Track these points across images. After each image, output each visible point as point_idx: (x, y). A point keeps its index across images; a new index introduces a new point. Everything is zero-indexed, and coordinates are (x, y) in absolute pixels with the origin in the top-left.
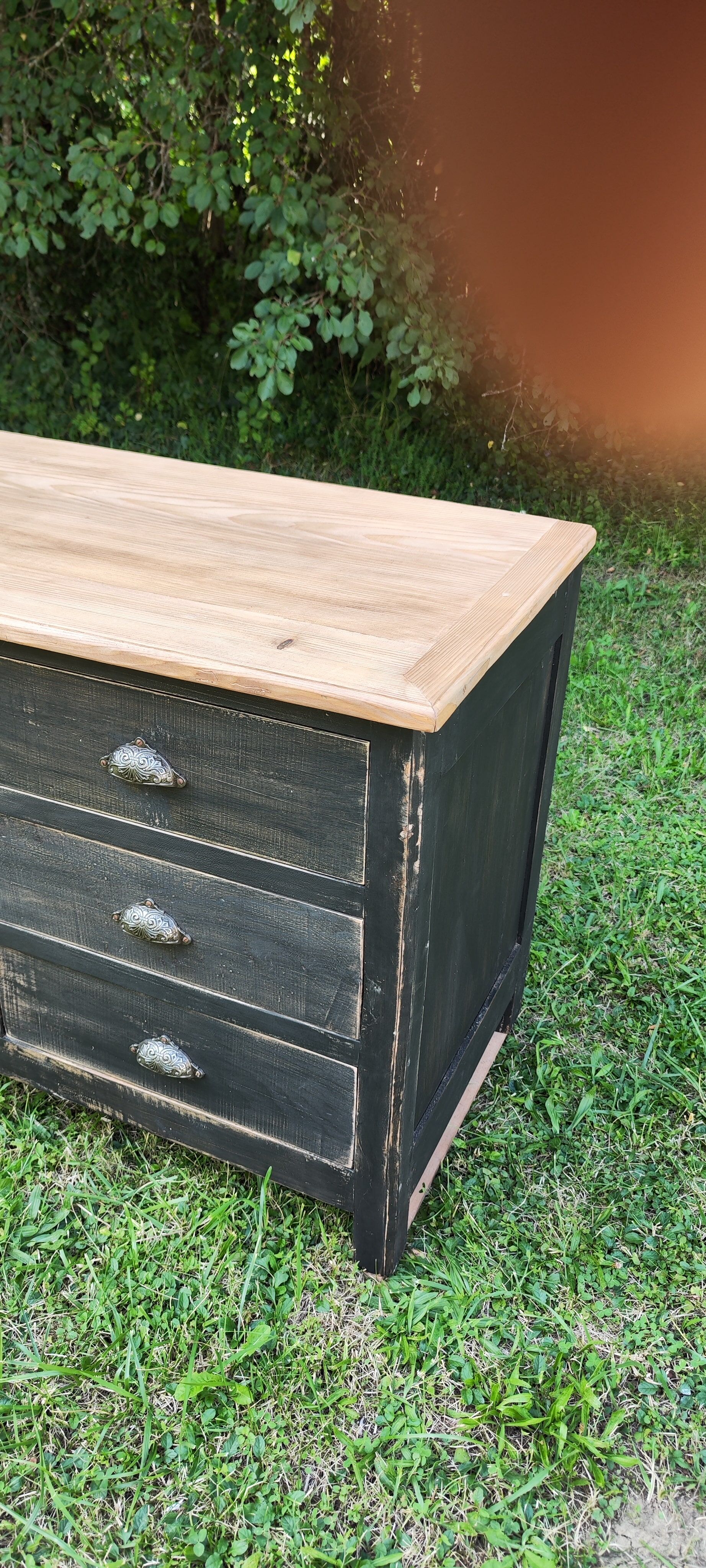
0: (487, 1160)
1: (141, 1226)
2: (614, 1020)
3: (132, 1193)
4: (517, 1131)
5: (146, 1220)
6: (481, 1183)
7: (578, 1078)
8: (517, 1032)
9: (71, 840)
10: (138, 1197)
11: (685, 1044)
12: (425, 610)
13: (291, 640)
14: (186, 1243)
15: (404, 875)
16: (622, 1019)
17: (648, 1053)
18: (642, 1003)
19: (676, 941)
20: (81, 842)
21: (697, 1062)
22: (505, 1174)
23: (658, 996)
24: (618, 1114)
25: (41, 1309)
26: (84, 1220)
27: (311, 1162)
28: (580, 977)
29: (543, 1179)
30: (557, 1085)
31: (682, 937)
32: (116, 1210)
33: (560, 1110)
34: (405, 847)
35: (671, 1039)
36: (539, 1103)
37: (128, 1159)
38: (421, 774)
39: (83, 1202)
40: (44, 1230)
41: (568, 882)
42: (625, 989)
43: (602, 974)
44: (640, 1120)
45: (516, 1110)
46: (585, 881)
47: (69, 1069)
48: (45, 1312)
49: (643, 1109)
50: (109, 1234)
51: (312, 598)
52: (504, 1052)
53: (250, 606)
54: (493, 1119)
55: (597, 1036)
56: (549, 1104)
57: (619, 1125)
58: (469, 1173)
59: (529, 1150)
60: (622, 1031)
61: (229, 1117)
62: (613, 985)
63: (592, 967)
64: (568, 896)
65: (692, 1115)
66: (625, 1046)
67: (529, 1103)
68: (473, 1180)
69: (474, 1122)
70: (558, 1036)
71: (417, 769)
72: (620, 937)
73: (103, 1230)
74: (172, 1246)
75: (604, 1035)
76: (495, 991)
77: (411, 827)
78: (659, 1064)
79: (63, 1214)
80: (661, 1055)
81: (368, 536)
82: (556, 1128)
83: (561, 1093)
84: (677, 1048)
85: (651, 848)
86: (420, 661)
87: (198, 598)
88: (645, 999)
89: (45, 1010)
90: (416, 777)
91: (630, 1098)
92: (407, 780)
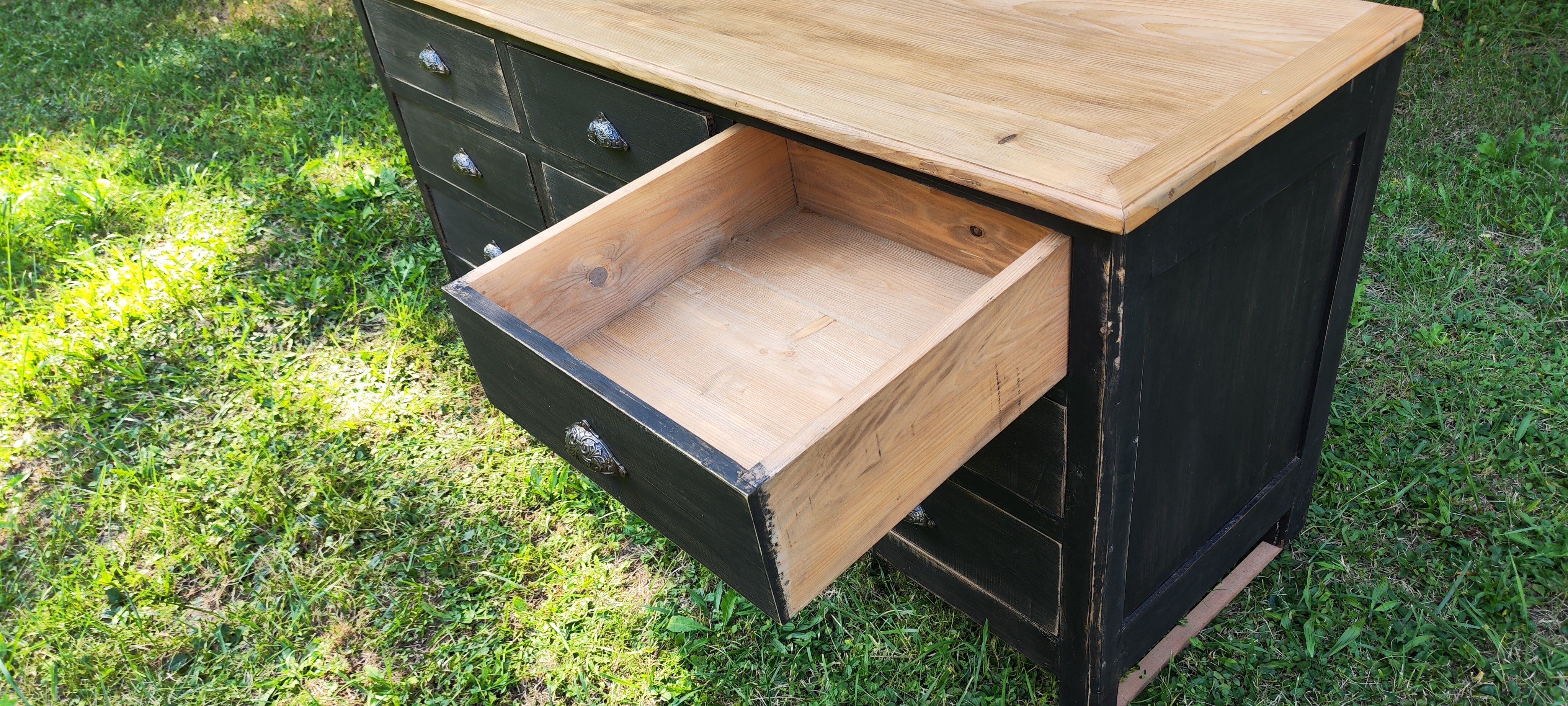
0: (1222, 666)
1: (878, 645)
2: (1415, 555)
3: (875, 614)
4: (1264, 645)
5: (883, 641)
6: (1208, 683)
7: (1352, 608)
8: (1295, 549)
10: (881, 620)
11: (1499, 599)
12: (1167, 107)
13: (1014, 136)
14: (912, 668)
15: (1104, 370)
16: (1427, 557)
17: (1447, 598)
18: (1458, 546)
19: (1529, 486)
21: (1508, 620)
22: (1238, 683)
23: (1483, 542)
24: (1389, 654)
25: (785, 690)
26: (834, 629)
28: (1387, 505)
29: (1279, 697)
30: (1324, 611)
31: (1536, 482)
32: (861, 627)
33: (1320, 635)
34: (1105, 343)
35: (1481, 589)
36: (1297, 624)
37: (881, 588)
38: (1121, 273)
39: (836, 614)
40: (801, 629)
41: (1406, 403)
42: (1441, 527)
43: (1414, 506)
44: (1413, 665)
45: (1270, 625)
46: (1428, 404)
48: (788, 693)
49: (1420, 654)
50: (852, 645)
51: (1056, 93)
52: (1275, 565)
53: (991, 99)
54: (1241, 628)
55: (1390, 570)
56: (1308, 626)
57: (1385, 664)
58: (1200, 673)
59: (1272, 666)
60: (1422, 570)
61: (956, 567)
62: (1427, 520)
63: (1407, 496)
64: (1401, 417)
65: (1482, 674)
66: (1422, 586)
67: (1286, 622)
68: (1201, 680)
69: (1218, 627)
70: (1342, 562)
71: (1117, 268)
72: (1452, 470)
73: (848, 641)
74: (901, 667)
75: (1398, 570)
76: (1256, 501)
77: (1110, 324)
78: (1457, 612)
79: (819, 619)
80: (1462, 604)
81: (1146, 26)
82: (1311, 651)
83: (1326, 619)
84: (1486, 602)
85: (1527, 378)
86: (1134, 161)
87: (948, 91)
88: (1464, 541)
90: (1116, 276)
91: (1407, 639)
92: (1106, 277)
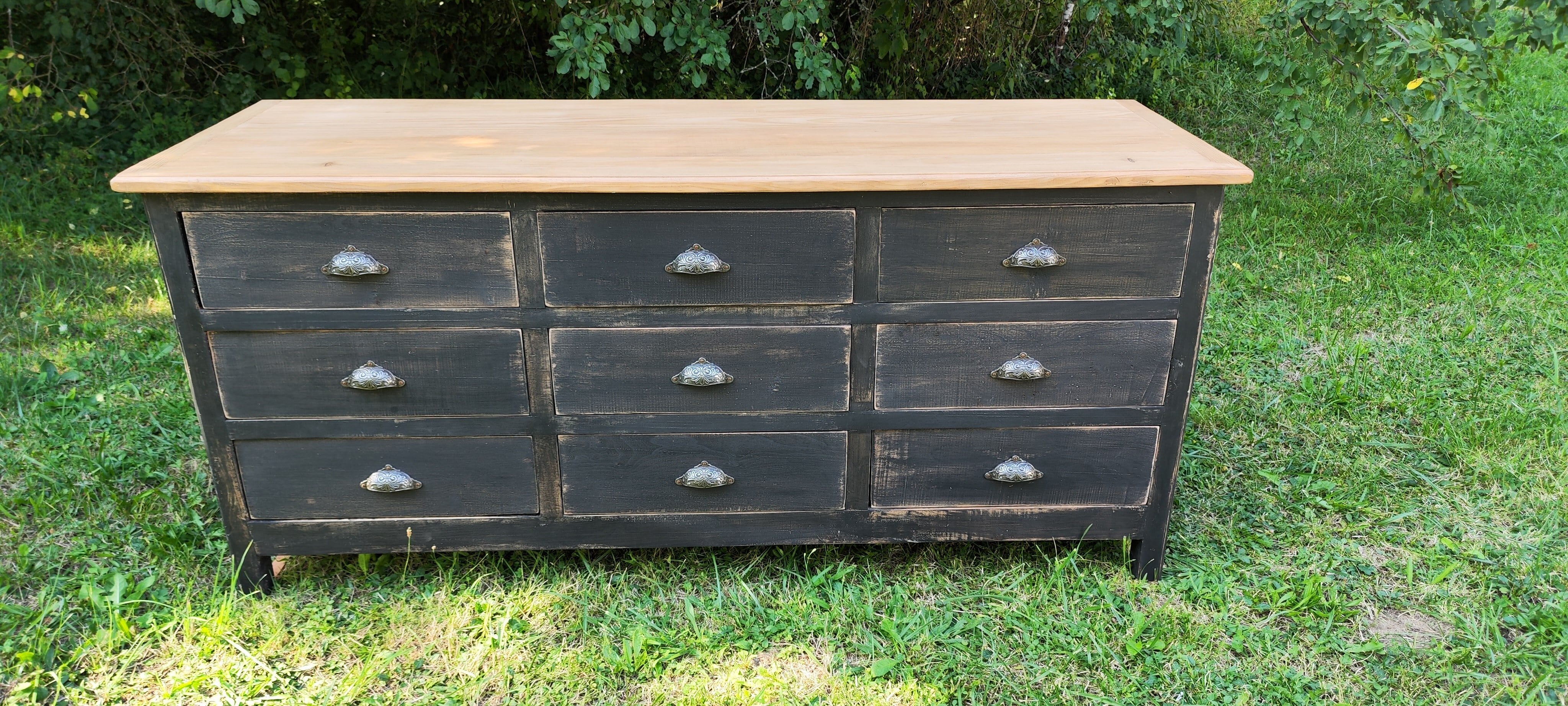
9: (965, 327)
20: (973, 326)
27: (1117, 511)
47: (927, 514)
61: (1057, 501)
89: (912, 472)
92: (1216, 222)
